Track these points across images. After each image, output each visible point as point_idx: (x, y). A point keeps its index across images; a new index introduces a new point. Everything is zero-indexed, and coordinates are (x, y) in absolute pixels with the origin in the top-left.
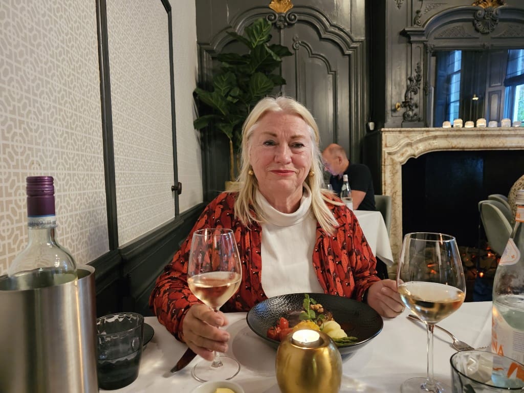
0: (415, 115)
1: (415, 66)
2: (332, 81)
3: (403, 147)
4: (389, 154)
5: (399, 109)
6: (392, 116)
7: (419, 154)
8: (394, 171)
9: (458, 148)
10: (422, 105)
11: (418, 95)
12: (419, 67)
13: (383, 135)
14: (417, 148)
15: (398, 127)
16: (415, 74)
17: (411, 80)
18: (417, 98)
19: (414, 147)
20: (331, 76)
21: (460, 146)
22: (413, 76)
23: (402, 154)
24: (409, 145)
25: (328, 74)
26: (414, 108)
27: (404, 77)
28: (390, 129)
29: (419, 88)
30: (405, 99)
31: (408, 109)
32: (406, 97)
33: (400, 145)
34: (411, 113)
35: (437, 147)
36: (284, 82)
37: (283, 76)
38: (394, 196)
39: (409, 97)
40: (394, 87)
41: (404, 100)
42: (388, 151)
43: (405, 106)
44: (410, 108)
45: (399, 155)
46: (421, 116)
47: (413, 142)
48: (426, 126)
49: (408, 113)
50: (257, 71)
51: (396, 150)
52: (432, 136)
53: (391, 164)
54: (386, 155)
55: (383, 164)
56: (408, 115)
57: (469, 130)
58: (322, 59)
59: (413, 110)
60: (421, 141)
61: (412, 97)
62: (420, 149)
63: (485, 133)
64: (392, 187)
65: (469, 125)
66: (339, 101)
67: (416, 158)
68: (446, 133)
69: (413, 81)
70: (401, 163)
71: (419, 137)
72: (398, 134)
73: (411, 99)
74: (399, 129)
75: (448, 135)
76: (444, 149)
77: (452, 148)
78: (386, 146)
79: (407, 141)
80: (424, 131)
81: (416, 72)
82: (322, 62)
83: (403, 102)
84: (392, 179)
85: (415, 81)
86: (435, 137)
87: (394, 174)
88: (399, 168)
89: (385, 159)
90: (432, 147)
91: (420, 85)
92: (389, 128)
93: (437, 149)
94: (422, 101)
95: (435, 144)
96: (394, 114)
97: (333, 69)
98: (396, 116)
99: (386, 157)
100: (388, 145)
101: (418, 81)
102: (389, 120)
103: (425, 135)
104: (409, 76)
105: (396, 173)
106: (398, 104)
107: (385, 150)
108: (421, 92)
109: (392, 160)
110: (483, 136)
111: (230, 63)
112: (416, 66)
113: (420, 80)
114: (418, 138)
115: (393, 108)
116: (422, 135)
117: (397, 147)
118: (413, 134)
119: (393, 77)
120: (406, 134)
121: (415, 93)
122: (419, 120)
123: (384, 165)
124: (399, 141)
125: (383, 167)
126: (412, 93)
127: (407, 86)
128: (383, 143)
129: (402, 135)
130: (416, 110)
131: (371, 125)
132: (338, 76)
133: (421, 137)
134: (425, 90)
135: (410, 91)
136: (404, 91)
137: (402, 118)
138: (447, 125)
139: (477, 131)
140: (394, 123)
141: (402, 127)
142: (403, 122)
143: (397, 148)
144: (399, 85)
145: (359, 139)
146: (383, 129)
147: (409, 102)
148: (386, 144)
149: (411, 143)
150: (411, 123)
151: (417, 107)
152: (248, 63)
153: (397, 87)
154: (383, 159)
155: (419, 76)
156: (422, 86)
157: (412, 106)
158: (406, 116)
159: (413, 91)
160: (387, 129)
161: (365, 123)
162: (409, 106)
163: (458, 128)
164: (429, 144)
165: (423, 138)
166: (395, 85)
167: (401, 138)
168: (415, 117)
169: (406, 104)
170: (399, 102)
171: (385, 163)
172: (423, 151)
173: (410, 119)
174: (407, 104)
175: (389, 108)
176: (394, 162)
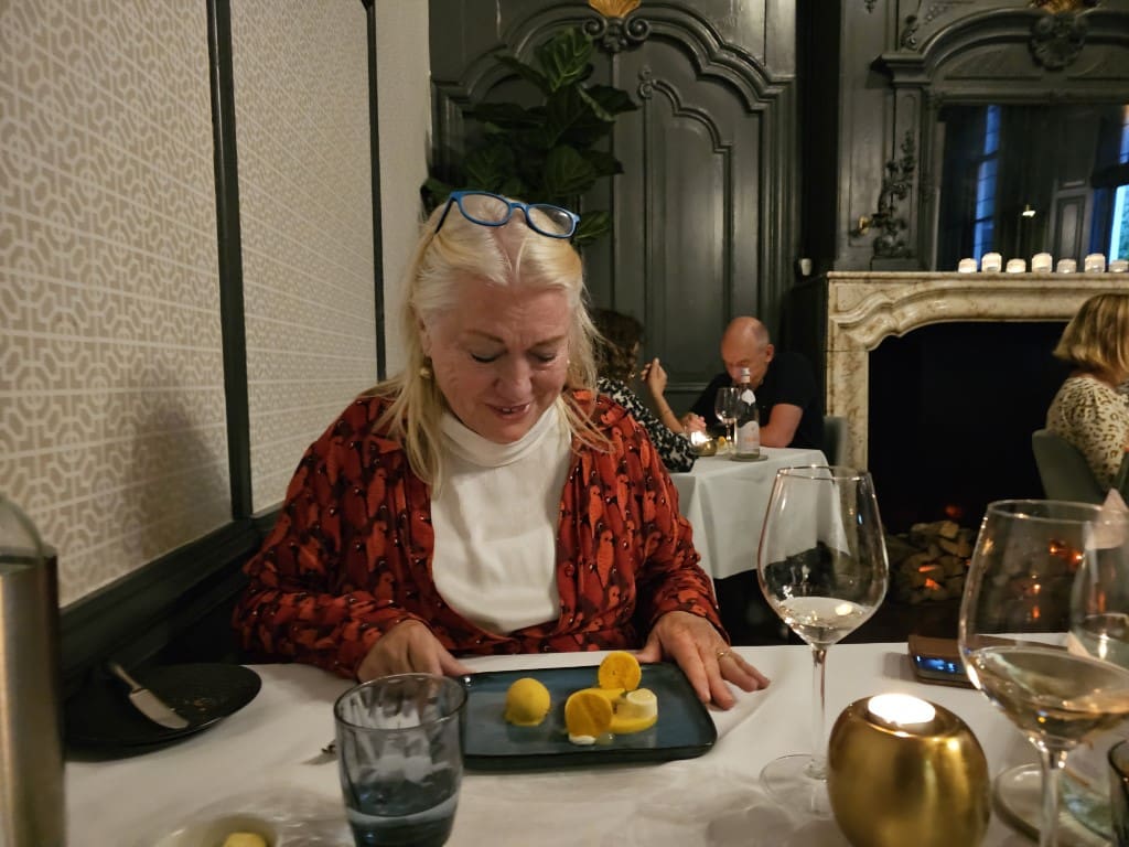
0: (900, 243)
1: (901, 138)
2: (721, 169)
3: (874, 312)
4: (843, 327)
5: (866, 230)
6: (850, 245)
7: (908, 327)
8: (854, 365)
9: (991, 317)
10: (914, 222)
11: (907, 200)
12: (909, 141)
13: (831, 286)
14: (903, 316)
15: (861, 270)
16: (900, 155)
17: (891, 167)
18: (903, 208)
19: (897, 313)
20: (720, 157)
21: (995, 311)
22: (897, 159)
23: (871, 329)
24: (886, 308)
25: (716, 152)
26: (897, 229)
27: (877, 162)
28: (846, 274)
29: (911, 186)
30: (880, 209)
31: (886, 230)
32: (881, 203)
33: (867, 308)
34: (890, 239)
35: (946, 313)
36: (618, 168)
37: (618, 155)
38: (852, 418)
39: (889, 205)
40: (855, 183)
41: (876, 211)
42: (840, 321)
43: (879, 225)
44: (889, 229)
45: (863, 329)
46: (911, 246)
47: (893, 302)
48: (925, 268)
49: (885, 239)
50: (559, 143)
51: (857, 319)
52: (936, 290)
53: (846, 348)
54: (836, 329)
55: (829, 348)
56: (886, 244)
57: (1014, 278)
58: (702, 122)
59: (895, 234)
60: (911, 299)
61: (894, 205)
62: (908, 317)
63: (1050, 285)
64: (848, 397)
65: (1017, 266)
66: (736, 213)
67: (900, 335)
68: (965, 284)
69: (897, 170)
70: (867, 347)
71: (906, 291)
72: (862, 285)
73: (892, 208)
74: (865, 274)
75: (969, 288)
76: (960, 317)
77: (979, 316)
78: (837, 311)
79: (881, 299)
80: (919, 278)
81: (905, 151)
82: (703, 127)
83: (875, 216)
84: (846, 381)
85: (900, 171)
86: (942, 293)
87: (852, 370)
88: (864, 357)
89: (833, 339)
90: (936, 314)
91: (911, 178)
92: (842, 270)
93: (945, 317)
94: (915, 214)
95: (942, 307)
96: (854, 243)
97: (725, 142)
98: (859, 247)
99: (836, 334)
100: (841, 307)
101: (908, 170)
102: (845, 254)
103: (921, 288)
104: (887, 160)
105: (857, 368)
106: (863, 220)
107: (834, 319)
108: (914, 195)
109: (850, 340)
110: (1044, 292)
111: (502, 125)
112: (904, 138)
113: (912, 169)
114: (906, 294)
115: (853, 228)
116: (913, 287)
117: (859, 312)
118: (894, 285)
119: (855, 162)
120: (879, 286)
121: (902, 198)
122: (908, 255)
123: (832, 351)
124: (865, 298)
125: (829, 355)
126: (895, 197)
127: (884, 182)
128: (831, 303)
129: (871, 287)
130: (902, 234)
131: (805, 264)
132: (736, 158)
133: (912, 292)
134: (922, 190)
135: (890, 192)
136: (877, 192)
137: (871, 249)
138: (967, 266)
139: (1033, 279)
140: (854, 259)
141: (871, 270)
142: (873, 258)
143: (859, 315)
144: (867, 179)
145: (779, 293)
146: (829, 274)
147: (886, 215)
148: (836, 306)
149: (891, 304)
150: (893, 260)
151: (903, 225)
152: (541, 125)
153: (863, 183)
154: (829, 339)
155: (909, 159)
156: (915, 182)
157: (894, 225)
158: (881, 245)
159: (896, 193)
160: (838, 274)
161: (792, 261)
162: (888, 224)
163: (991, 274)
164: (929, 306)
165: (915, 295)
166: (858, 179)
167: (868, 292)
168: (900, 248)
169: (881, 220)
170: (865, 215)
171: (832, 345)
172: (916, 321)
173: (888, 252)
174: (883, 220)
175: (843, 228)
176: (853, 344)
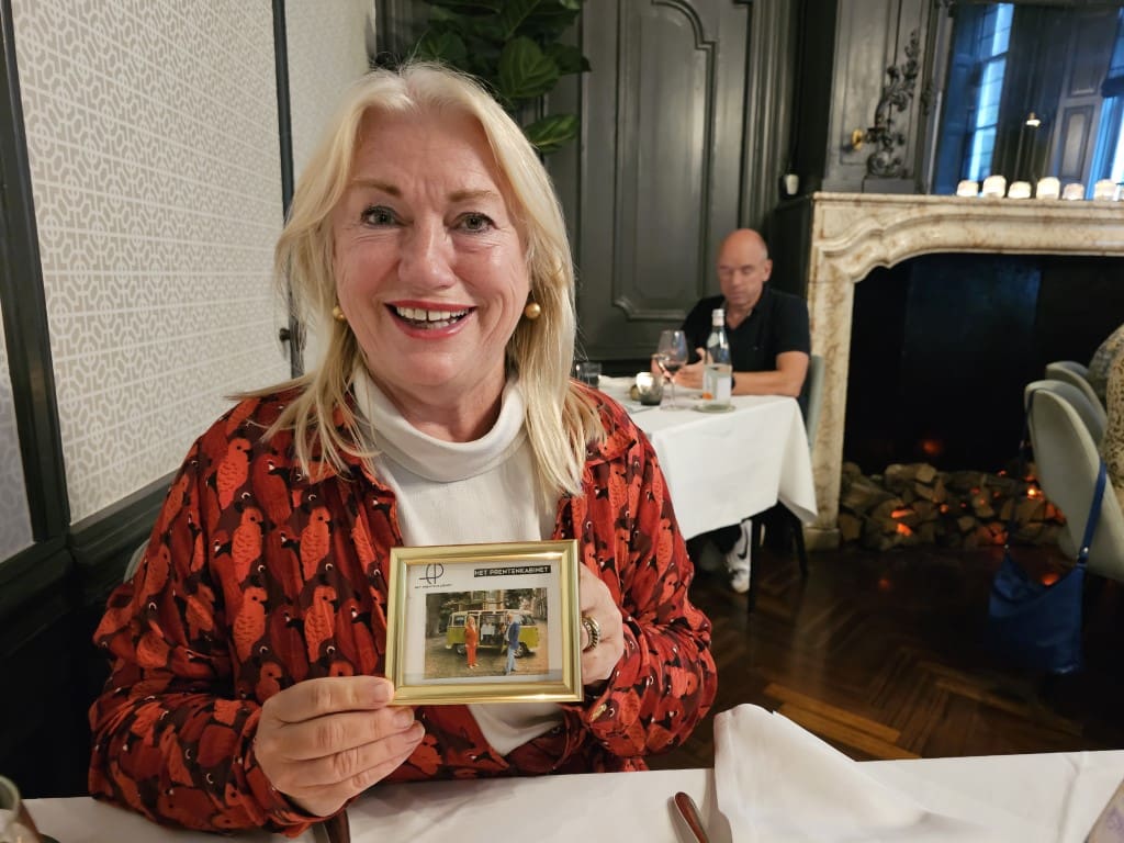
0: (897, 161)
1: (905, 40)
2: (703, 68)
3: (862, 240)
4: (829, 255)
5: (859, 146)
6: (841, 162)
7: (900, 257)
8: (836, 298)
9: (988, 247)
10: (913, 138)
11: (907, 112)
12: (914, 43)
13: (818, 209)
14: (894, 244)
15: (852, 190)
16: (903, 60)
17: (892, 73)
18: (903, 121)
19: (887, 240)
20: (703, 54)
21: (994, 242)
22: (899, 64)
23: (858, 258)
24: (876, 235)
25: (697, 48)
26: (894, 144)
27: (877, 66)
28: (835, 195)
29: (911, 96)
30: (876, 122)
31: (881, 146)
32: (878, 115)
33: (855, 235)
34: (886, 158)
35: (941, 242)
36: (585, 65)
37: (586, 54)
38: (831, 355)
39: (886, 117)
40: (851, 90)
41: (872, 125)
42: (826, 249)
43: (874, 140)
44: (886, 145)
45: (850, 258)
46: (909, 165)
47: (885, 228)
48: (920, 190)
49: (879, 156)
50: (518, 33)
51: (844, 247)
52: (932, 216)
53: (830, 278)
54: (821, 258)
55: (811, 278)
56: (880, 162)
57: (1017, 204)
58: (680, 9)
59: (891, 150)
60: (903, 226)
61: (893, 117)
62: (899, 246)
63: (1054, 213)
64: (828, 333)
65: (1021, 190)
66: (718, 119)
67: (889, 266)
68: (963, 210)
69: (897, 77)
70: (853, 277)
71: (900, 216)
72: (851, 207)
73: (889, 121)
74: (855, 196)
75: (967, 215)
76: (956, 247)
77: (976, 246)
78: (822, 237)
79: (872, 225)
80: (913, 203)
81: (908, 55)
82: (684, 17)
83: (870, 130)
84: (829, 314)
85: (902, 77)
86: (938, 219)
87: (835, 303)
88: (848, 291)
89: (816, 268)
90: (930, 243)
91: (914, 86)
92: (831, 191)
93: (938, 247)
94: (915, 127)
95: (936, 235)
96: (847, 159)
97: (709, 37)
98: (851, 164)
99: (819, 263)
100: (826, 233)
101: (910, 77)
102: (834, 172)
103: (915, 213)
104: (890, 64)
105: (841, 301)
106: (857, 134)
107: (819, 246)
108: (914, 106)
109: (834, 270)
110: (1047, 220)
111: (455, 9)
112: (909, 39)
113: (915, 76)
114: (899, 220)
115: (846, 142)
116: (906, 211)
117: (845, 239)
118: (887, 209)
119: (852, 64)
120: (870, 209)
121: (901, 109)
122: (904, 175)
123: (815, 282)
124: (854, 224)
125: (811, 286)
126: (894, 108)
127: (884, 89)
128: (816, 227)
129: (861, 211)
130: (899, 151)
131: (791, 182)
132: (720, 56)
133: (908, 217)
134: (925, 102)
135: (888, 103)
136: (875, 102)
137: (865, 167)
138: (967, 189)
139: (1037, 206)
140: (845, 178)
141: (863, 190)
142: (866, 178)
143: (846, 243)
144: (864, 86)
145: (761, 214)
146: (817, 195)
147: (883, 130)
148: (822, 232)
149: (881, 231)
150: (889, 181)
151: (901, 142)
152: (498, 11)
153: (860, 91)
154: (812, 268)
155: (913, 65)
156: (917, 91)
157: (891, 141)
158: (875, 163)
159: (895, 103)
160: (825, 195)
161: (777, 177)
162: (884, 139)
163: (992, 200)
164: (923, 235)
165: (908, 221)
166: (854, 87)
167: (858, 217)
168: (896, 167)
169: (877, 134)
170: (860, 128)
171: (815, 276)
172: (907, 250)
173: (882, 171)
174: (879, 135)
175: (835, 142)
176: (838, 275)
